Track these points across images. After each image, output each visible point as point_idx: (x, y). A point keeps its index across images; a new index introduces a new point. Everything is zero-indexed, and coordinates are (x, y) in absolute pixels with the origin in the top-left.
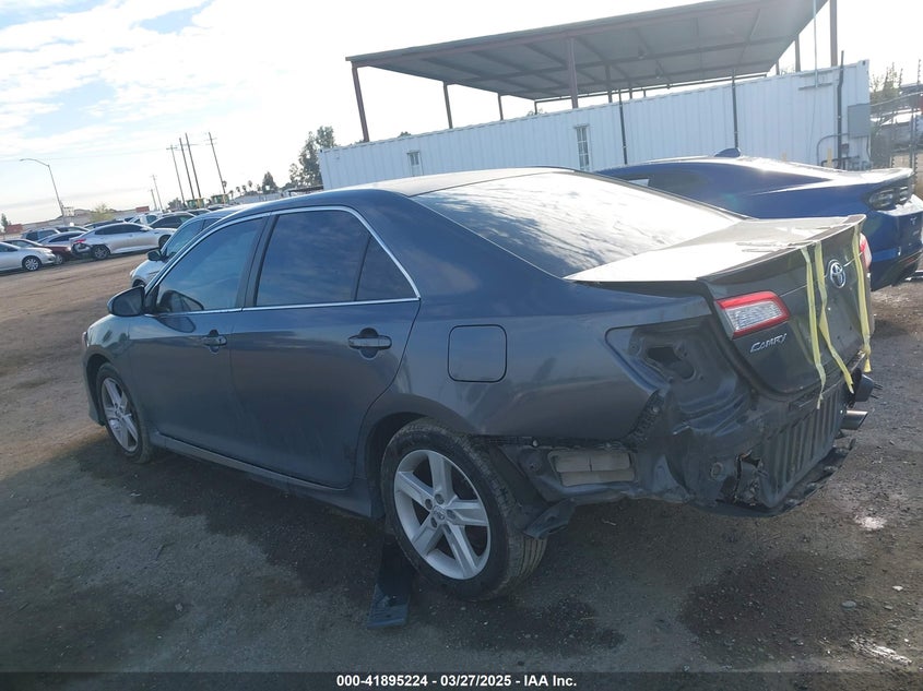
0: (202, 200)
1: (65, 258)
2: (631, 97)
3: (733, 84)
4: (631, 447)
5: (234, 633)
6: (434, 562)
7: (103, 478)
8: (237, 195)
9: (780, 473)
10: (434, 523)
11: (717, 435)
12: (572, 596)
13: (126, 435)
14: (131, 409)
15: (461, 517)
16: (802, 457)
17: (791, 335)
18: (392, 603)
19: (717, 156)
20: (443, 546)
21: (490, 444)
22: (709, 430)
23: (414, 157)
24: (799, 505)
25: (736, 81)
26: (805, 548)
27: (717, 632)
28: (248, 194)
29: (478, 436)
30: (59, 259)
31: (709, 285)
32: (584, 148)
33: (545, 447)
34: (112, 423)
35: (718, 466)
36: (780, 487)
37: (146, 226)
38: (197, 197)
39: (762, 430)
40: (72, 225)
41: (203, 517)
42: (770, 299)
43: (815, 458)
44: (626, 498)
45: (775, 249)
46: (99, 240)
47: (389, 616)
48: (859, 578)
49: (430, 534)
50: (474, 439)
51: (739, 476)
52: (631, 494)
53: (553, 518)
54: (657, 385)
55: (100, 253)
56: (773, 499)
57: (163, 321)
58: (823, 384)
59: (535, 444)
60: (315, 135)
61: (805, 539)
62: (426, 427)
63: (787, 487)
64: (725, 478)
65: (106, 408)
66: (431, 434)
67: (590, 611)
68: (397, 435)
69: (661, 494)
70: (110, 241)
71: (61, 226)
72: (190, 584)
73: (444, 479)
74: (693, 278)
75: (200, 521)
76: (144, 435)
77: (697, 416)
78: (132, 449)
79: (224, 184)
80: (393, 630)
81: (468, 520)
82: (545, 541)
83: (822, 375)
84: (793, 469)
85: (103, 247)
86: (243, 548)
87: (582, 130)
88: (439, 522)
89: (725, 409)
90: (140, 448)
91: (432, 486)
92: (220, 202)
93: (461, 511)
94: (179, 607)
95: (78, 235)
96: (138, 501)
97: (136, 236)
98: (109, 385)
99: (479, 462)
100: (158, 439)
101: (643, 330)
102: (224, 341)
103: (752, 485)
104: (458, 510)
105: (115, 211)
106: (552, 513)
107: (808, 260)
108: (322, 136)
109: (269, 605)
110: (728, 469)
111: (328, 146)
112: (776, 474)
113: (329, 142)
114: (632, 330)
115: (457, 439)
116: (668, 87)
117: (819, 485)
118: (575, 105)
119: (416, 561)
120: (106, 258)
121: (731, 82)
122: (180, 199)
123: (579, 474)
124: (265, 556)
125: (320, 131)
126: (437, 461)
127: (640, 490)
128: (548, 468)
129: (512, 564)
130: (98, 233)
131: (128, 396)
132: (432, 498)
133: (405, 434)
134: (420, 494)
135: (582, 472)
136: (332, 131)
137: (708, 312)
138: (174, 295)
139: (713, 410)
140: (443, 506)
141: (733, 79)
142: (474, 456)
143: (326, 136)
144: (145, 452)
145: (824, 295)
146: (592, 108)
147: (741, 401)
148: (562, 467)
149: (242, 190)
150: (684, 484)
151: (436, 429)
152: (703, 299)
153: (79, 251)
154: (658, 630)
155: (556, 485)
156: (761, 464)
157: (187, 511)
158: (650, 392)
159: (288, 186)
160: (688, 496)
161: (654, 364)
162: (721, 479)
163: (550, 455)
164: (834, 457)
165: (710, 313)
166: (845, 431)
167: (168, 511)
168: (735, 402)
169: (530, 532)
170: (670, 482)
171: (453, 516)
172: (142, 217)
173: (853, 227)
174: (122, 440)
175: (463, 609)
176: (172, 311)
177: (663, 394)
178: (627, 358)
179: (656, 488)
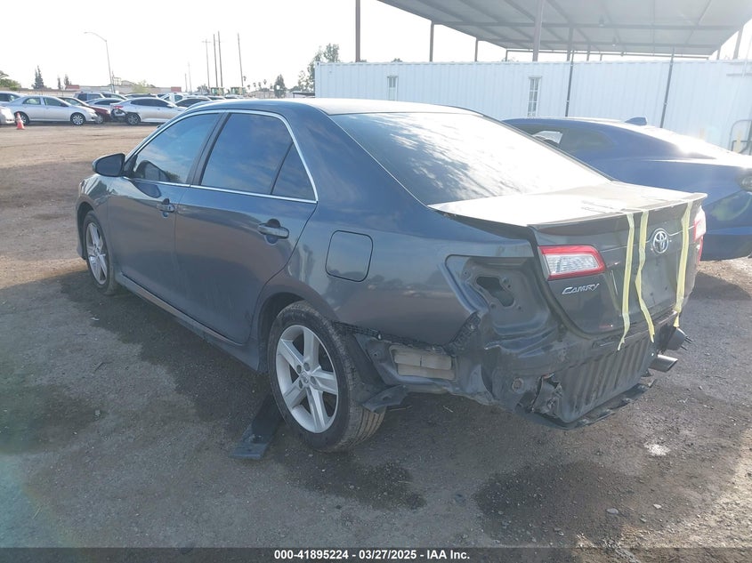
0: (222, 89)
1: (106, 119)
2: (588, 59)
3: (672, 61)
4: (450, 353)
5: (131, 441)
6: (296, 414)
7: (76, 301)
8: (253, 89)
9: (580, 396)
10: (301, 385)
11: (520, 357)
12: (398, 461)
13: (99, 272)
14: (105, 249)
15: (320, 384)
16: (605, 386)
17: (603, 285)
18: (256, 441)
19: (628, 122)
20: (305, 403)
21: (348, 330)
22: (514, 351)
23: (392, 80)
24: (589, 424)
25: (675, 59)
26: (596, 460)
27: (500, 513)
28: (261, 90)
29: (338, 323)
30: (100, 118)
31: (535, 232)
32: (534, 96)
33: (387, 342)
34: (91, 259)
35: (520, 382)
36: (578, 408)
37: (172, 104)
38: (219, 86)
39: (563, 359)
40: (117, 93)
41: (140, 346)
42: (590, 252)
43: (618, 388)
44: (448, 393)
45: (608, 211)
46: (133, 109)
47: (250, 450)
48: (629, 492)
49: (296, 393)
50: (335, 324)
51: (538, 393)
52: (450, 390)
53: (386, 398)
54: (476, 306)
55: (132, 119)
56: (568, 416)
57: (136, 185)
58: (626, 331)
59: (379, 337)
60: (324, 49)
61: (599, 453)
62: (306, 308)
63: (584, 409)
64: (523, 392)
65: (88, 247)
66: (307, 314)
67: (407, 477)
68: (284, 310)
69: (471, 394)
70: (142, 111)
71: (106, 92)
72: (112, 396)
73: (312, 350)
74: (524, 224)
75: (137, 349)
76: (111, 274)
77: (508, 337)
78: (102, 282)
79: (244, 78)
80: (251, 461)
81: (325, 387)
82: (382, 415)
83: (627, 323)
84: (594, 395)
85: (136, 115)
86: (162, 376)
87: (535, 81)
88: (305, 385)
89: (534, 336)
90: (107, 283)
91: (303, 354)
92: (236, 93)
93: (320, 379)
94: (98, 413)
95: (118, 101)
96: (96, 324)
97: (162, 110)
98: (92, 228)
99: (339, 344)
100: (120, 278)
101: (476, 260)
102: (172, 209)
103: (549, 402)
104: (318, 378)
105: (154, 87)
106: (387, 394)
107: (632, 225)
108: (329, 51)
109: (165, 424)
110: (528, 385)
111: (333, 61)
112: (575, 397)
113: (334, 57)
114: (468, 258)
115: (325, 322)
116: (622, 55)
117: (612, 412)
118: (535, 58)
119: (284, 412)
120: (137, 125)
121: (670, 59)
122: (207, 85)
123: (412, 368)
124: (175, 386)
125: (329, 47)
126: (310, 336)
127: (457, 389)
128: (389, 358)
129: (350, 428)
130: (133, 103)
131: (104, 239)
132: (302, 365)
133: (290, 310)
134: (294, 359)
135: (415, 366)
136: (338, 49)
137: (530, 254)
138: (149, 165)
139: (524, 336)
140: (308, 373)
141: (673, 57)
142: (336, 338)
143: (332, 53)
144: (111, 286)
145: (642, 257)
146: (547, 64)
147: (550, 332)
148: (399, 359)
149: (258, 86)
150: (491, 392)
151: (312, 311)
152: (528, 243)
153: (116, 115)
154: (454, 502)
155: (393, 372)
156: (560, 386)
157: (129, 339)
158: (471, 312)
159: (295, 88)
160: (493, 400)
161: (480, 290)
162: (520, 392)
163: (392, 348)
164: (635, 391)
165: (533, 255)
166: (652, 371)
167: (115, 336)
168: (544, 332)
169: (367, 406)
170: (482, 387)
171: (314, 382)
172: (172, 96)
173: (687, 204)
174: (97, 275)
175: (310, 455)
176: (144, 178)
177: (481, 315)
178: (459, 282)
179: (469, 390)
